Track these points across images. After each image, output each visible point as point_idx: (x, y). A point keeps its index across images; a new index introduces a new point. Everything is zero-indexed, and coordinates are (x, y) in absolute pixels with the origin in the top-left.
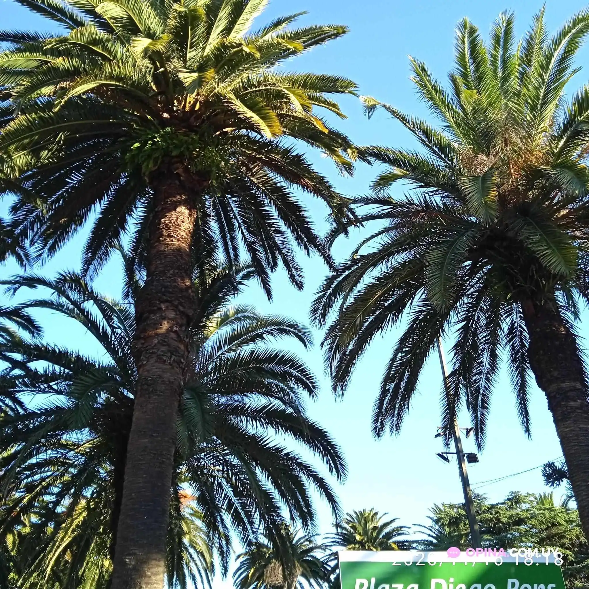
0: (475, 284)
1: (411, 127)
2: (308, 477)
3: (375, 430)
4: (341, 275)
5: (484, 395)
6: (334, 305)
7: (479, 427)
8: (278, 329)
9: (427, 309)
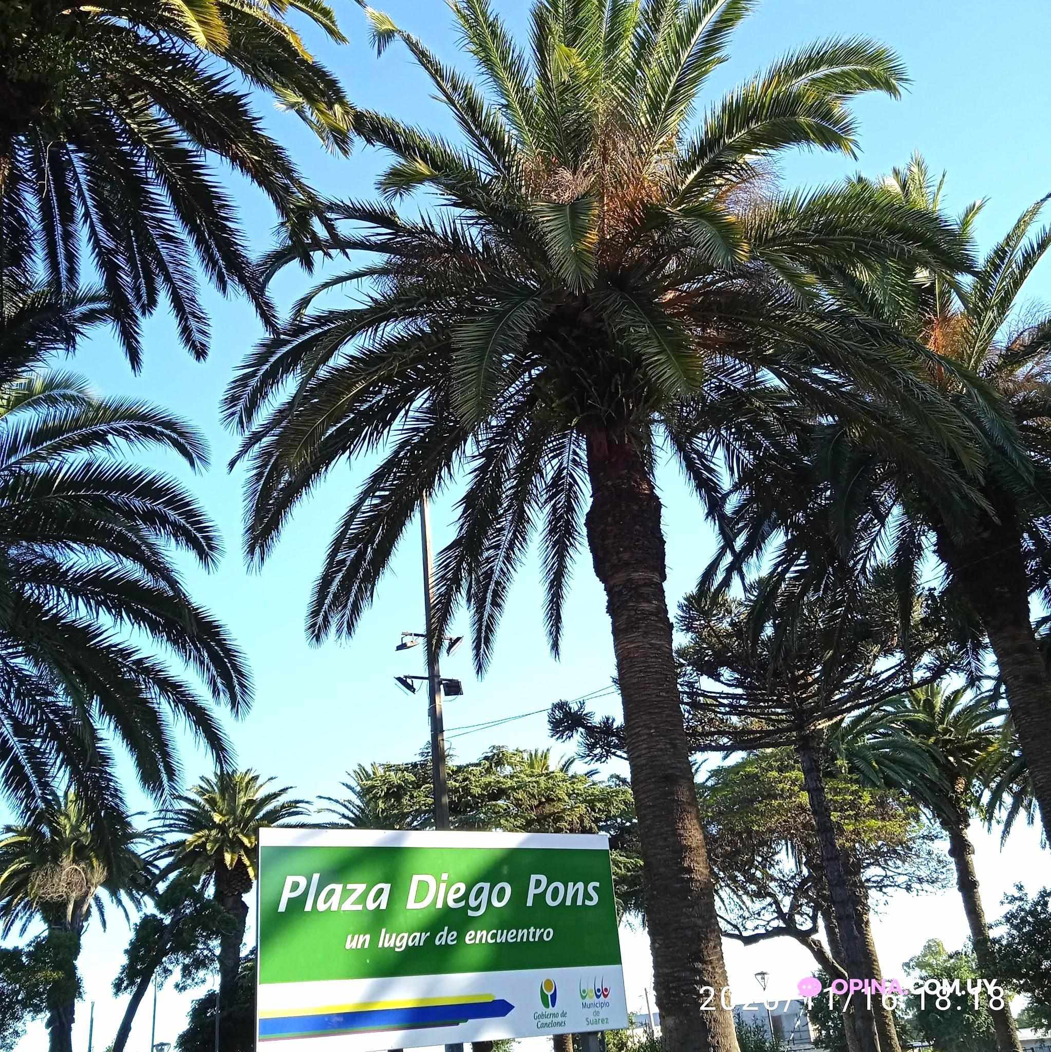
0: (513, 396)
1: (450, 91)
2: (176, 705)
3: (312, 629)
4: (289, 342)
5: (498, 583)
6: (270, 395)
7: (483, 635)
8: (138, 428)
9: (427, 427)
